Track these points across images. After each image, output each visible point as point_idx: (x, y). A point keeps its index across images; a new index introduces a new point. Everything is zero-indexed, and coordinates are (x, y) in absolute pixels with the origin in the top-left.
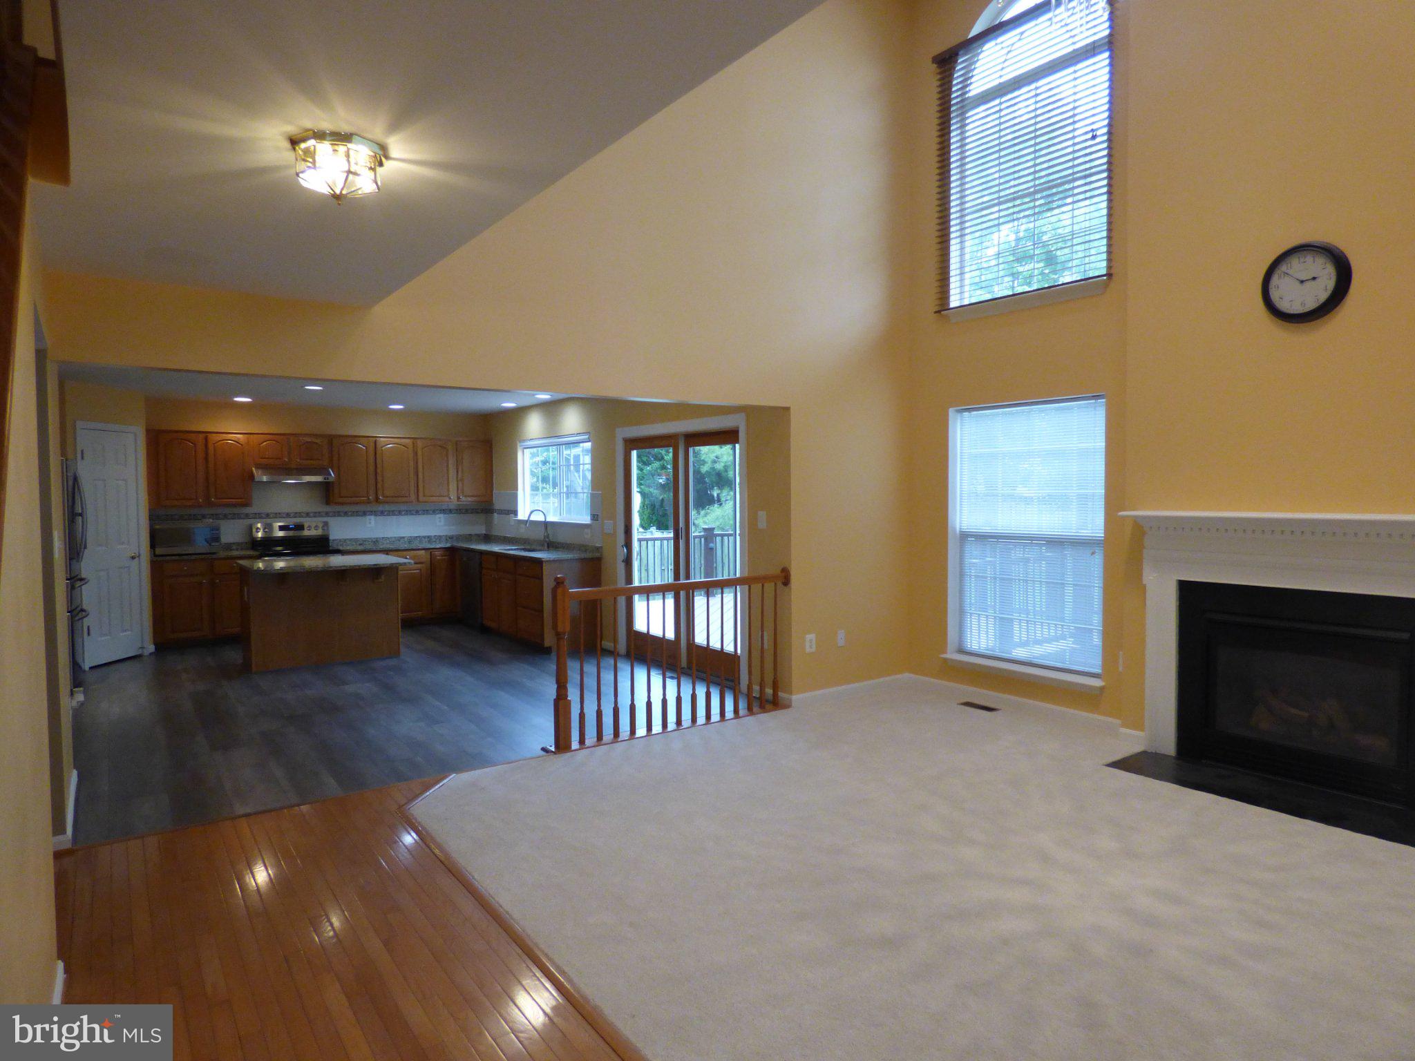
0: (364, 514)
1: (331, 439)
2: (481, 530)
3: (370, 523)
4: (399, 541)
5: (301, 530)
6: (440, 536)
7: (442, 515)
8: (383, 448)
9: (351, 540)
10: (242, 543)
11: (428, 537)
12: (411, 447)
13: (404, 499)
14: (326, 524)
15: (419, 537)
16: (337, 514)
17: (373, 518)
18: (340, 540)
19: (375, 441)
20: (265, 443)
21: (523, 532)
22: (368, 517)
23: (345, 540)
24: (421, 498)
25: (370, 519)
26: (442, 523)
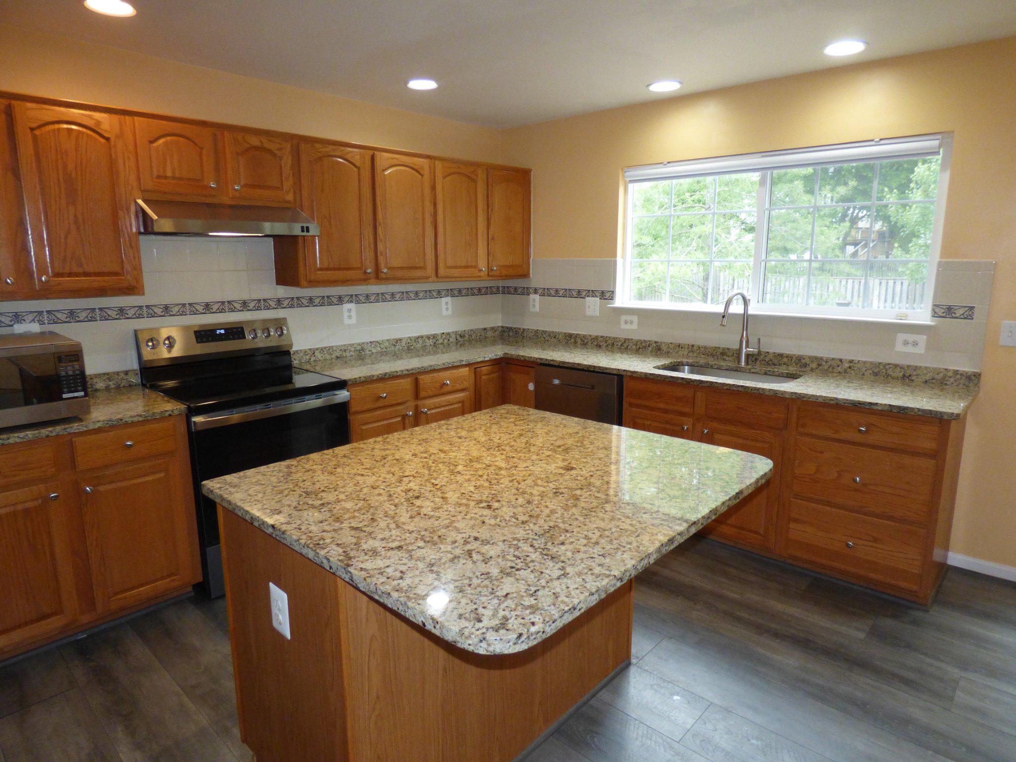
0: (340, 300)
1: (299, 142)
2: (496, 320)
3: (350, 317)
4: (395, 346)
5: (239, 338)
6: (448, 334)
7: (449, 299)
8: (386, 173)
9: (322, 350)
10: (118, 373)
11: (434, 336)
12: (426, 171)
13: (418, 273)
14: (280, 325)
15: (422, 337)
16: (295, 303)
17: (352, 306)
18: (305, 352)
19: (373, 158)
20: (161, 141)
21: (630, 329)
22: (347, 306)
23: (313, 352)
24: (442, 271)
25: (349, 310)
26: (450, 312)
